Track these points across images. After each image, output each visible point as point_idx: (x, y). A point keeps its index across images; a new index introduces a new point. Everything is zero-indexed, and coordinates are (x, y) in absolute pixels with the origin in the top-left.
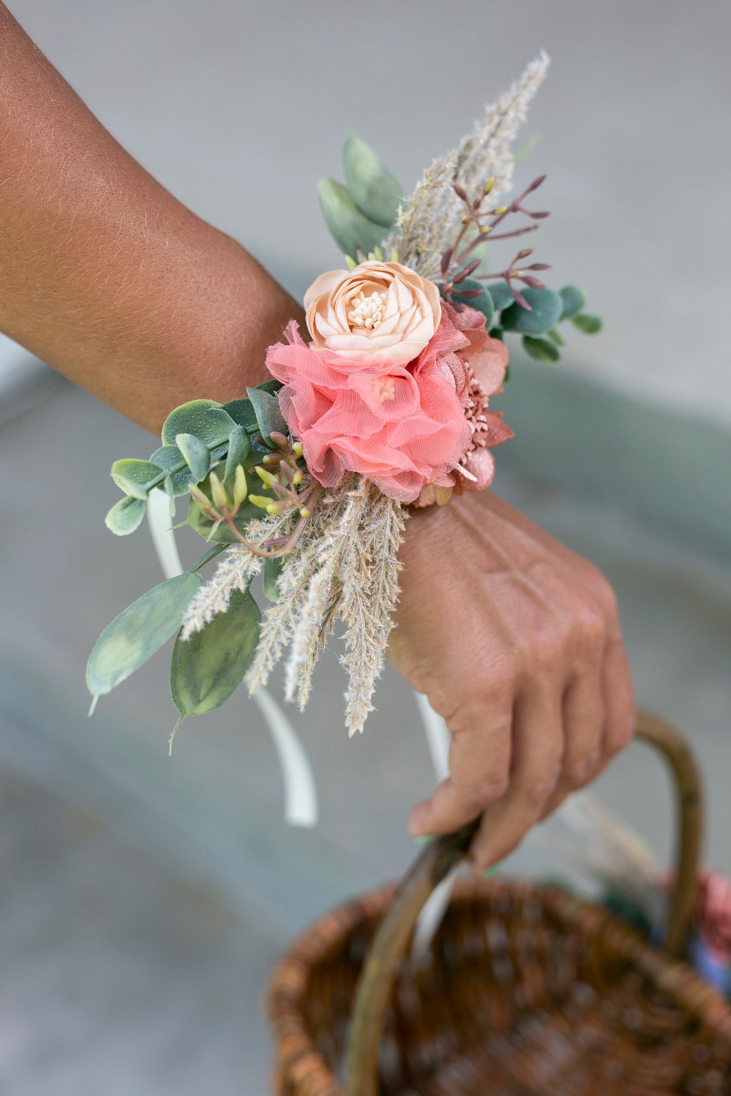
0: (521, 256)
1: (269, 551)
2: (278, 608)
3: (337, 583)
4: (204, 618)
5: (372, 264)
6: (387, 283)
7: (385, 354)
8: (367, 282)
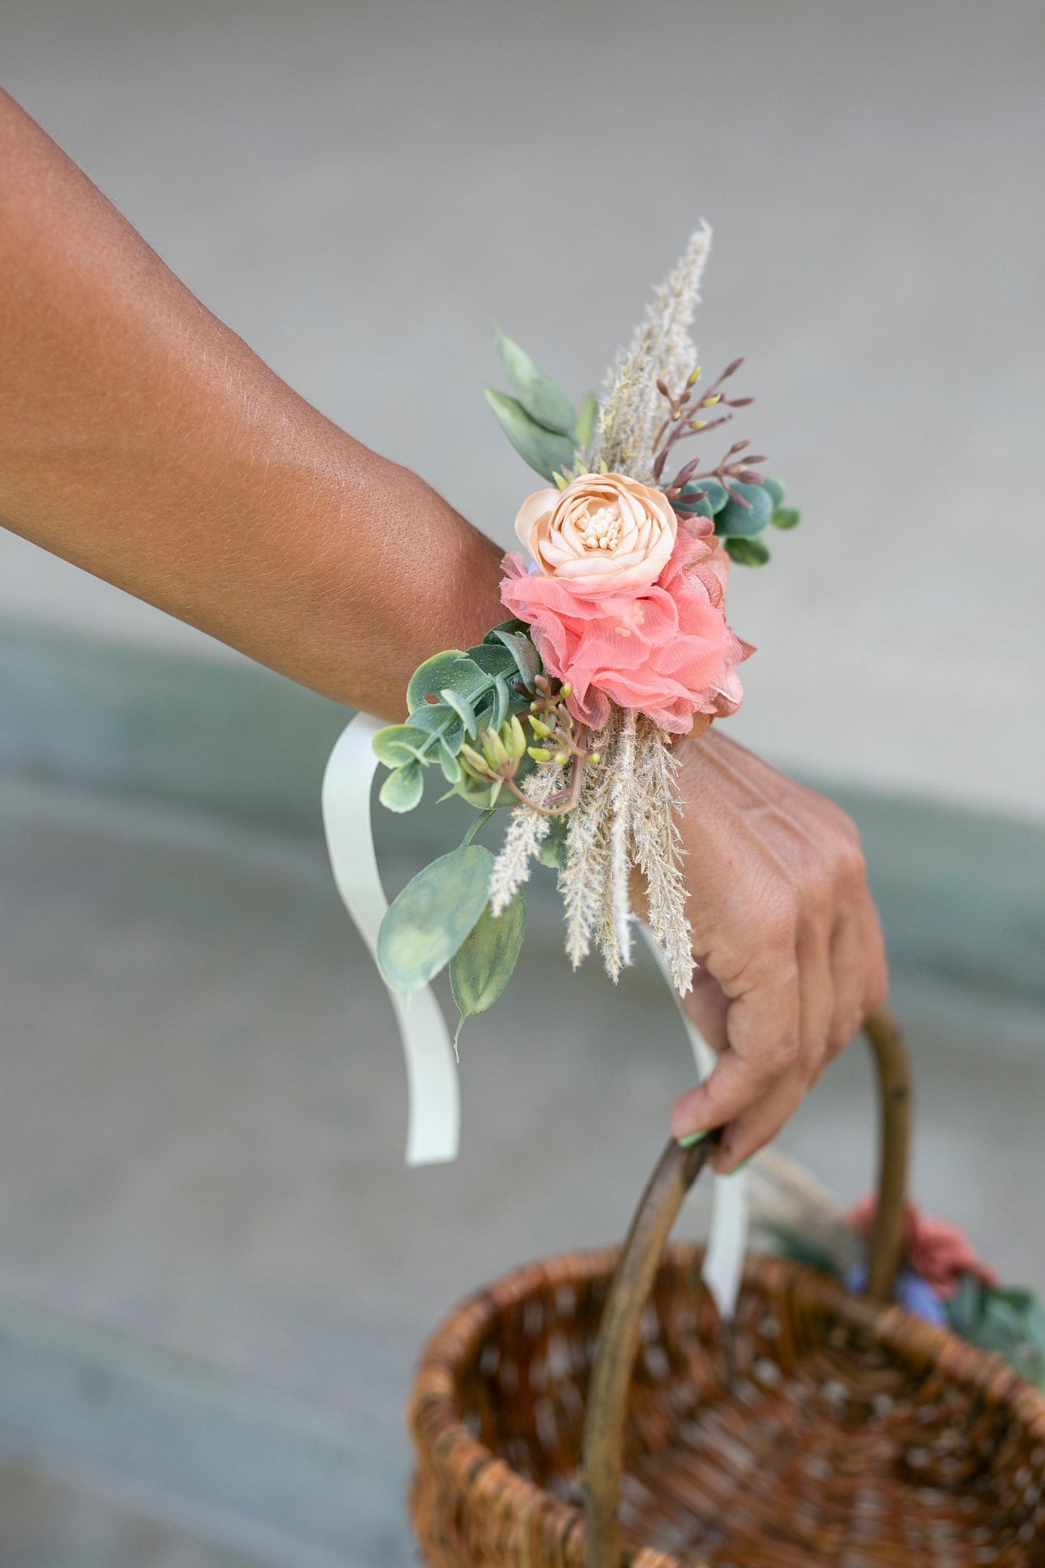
0: (734, 450)
1: (551, 808)
2: (574, 871)
4: (509, 890)
6: (609, 498)
7: (633, 574)
8: (591, 498)
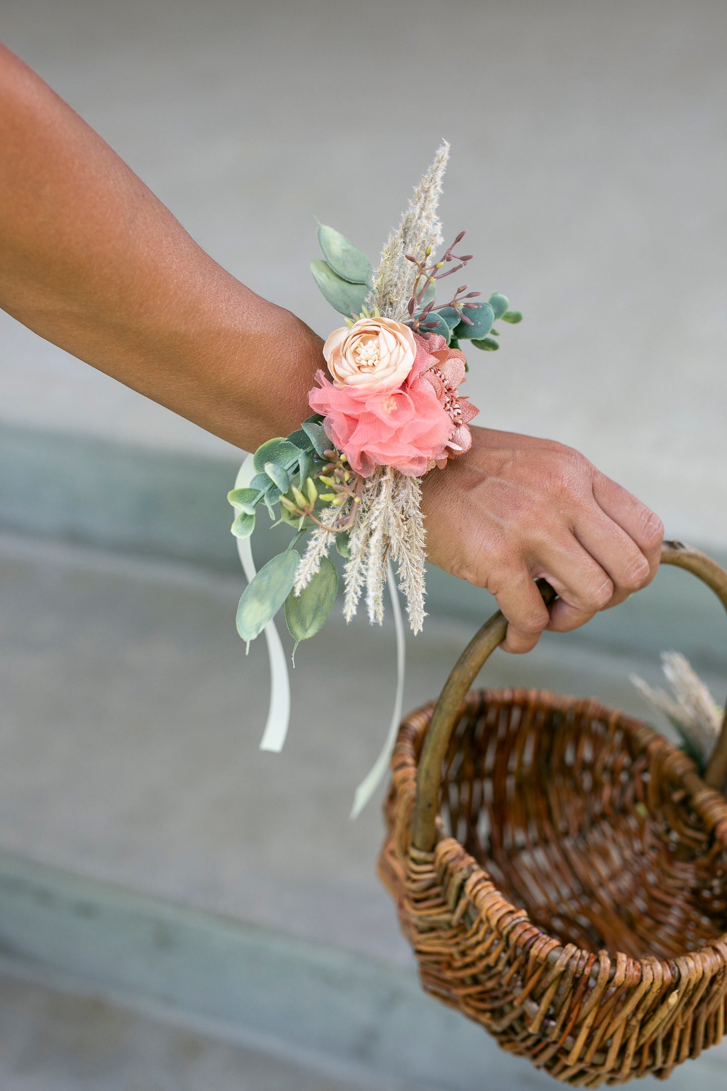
0: (459, 291)
1: (338, 527)
2: (353, 563)
3: (386, 538)
4: (306, 579)
5: (364, 322)
6: (377, 333)
7: (386, 383)
8: (364, 335)
